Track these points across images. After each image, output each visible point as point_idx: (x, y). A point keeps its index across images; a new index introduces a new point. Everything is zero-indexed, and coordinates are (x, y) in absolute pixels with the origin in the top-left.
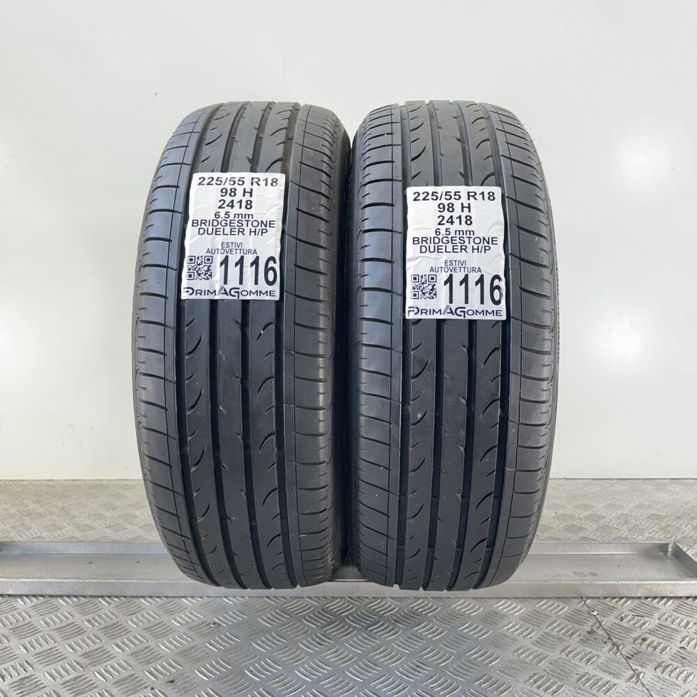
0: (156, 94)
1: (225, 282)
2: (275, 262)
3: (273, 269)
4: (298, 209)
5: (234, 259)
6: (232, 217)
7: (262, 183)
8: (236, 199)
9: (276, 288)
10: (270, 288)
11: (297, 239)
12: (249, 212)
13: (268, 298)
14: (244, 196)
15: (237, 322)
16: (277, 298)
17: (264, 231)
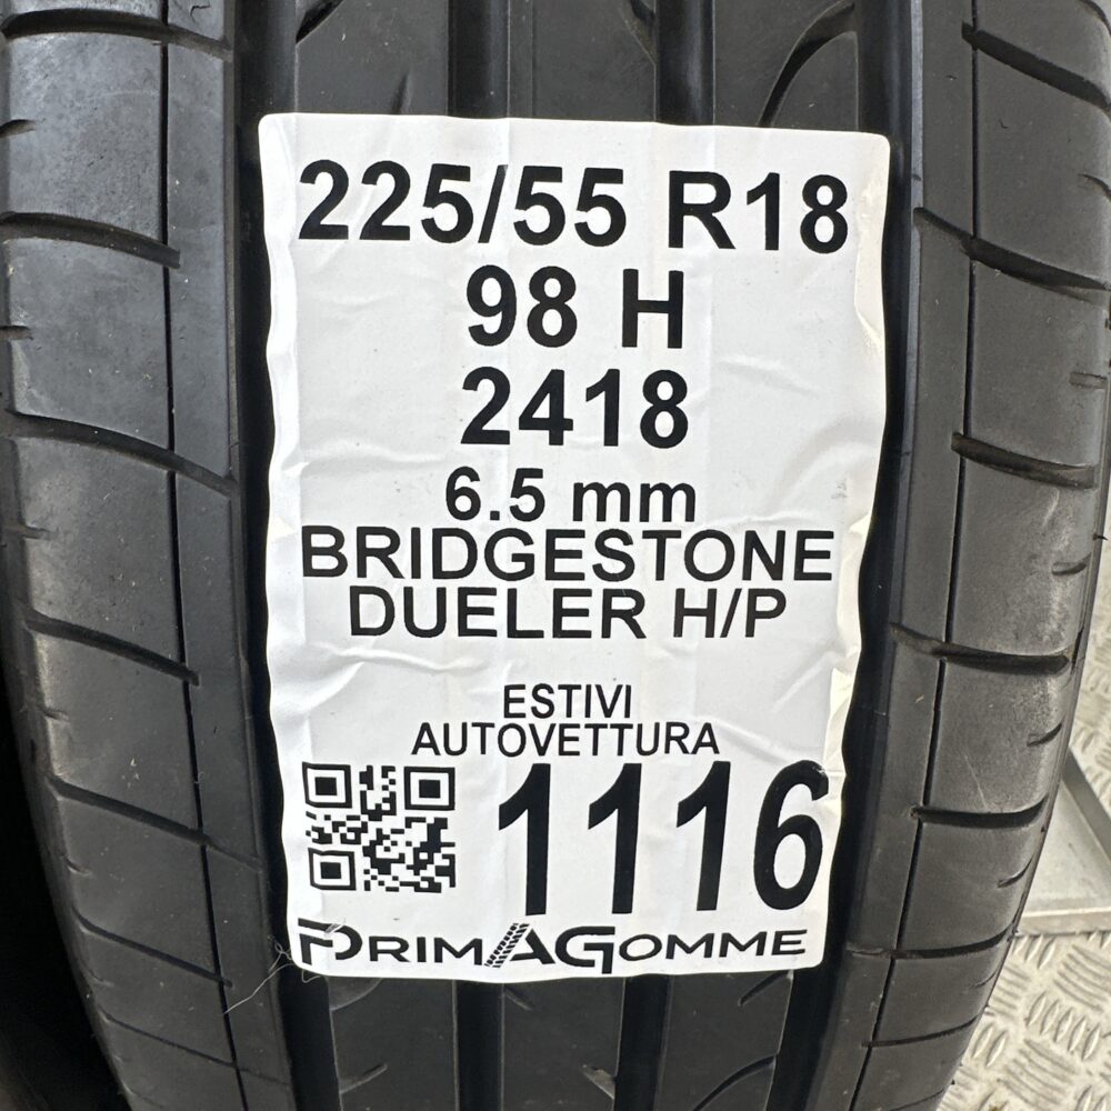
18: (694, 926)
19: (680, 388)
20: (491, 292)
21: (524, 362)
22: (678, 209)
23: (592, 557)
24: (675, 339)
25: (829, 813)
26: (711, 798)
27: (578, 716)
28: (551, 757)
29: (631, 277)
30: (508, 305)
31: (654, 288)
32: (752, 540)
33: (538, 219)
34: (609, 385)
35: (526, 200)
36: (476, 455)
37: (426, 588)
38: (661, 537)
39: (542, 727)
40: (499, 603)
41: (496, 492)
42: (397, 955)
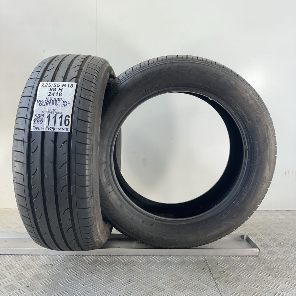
0: (44, 51)
1: (48, 125)
2: (69, 117)
3: (68, 120)
4: (80, 97)
5: (52, 115)
6: (53, 99)
7: (67, 86)
8: (56, 92)
9: (69, 127)
10: (66, 127)
11: (79, 108)
12: (60, 97)
13: (65, 131)
14: (59, 91)
15: (52, 141)
16: (69, 131)
17: (65, 105)
18: (60, 127)
19: (61, 93)
20: (51, 89)
21: (52, 92)
22: (63, 85)
23: (55, 102)
24: (62, 91)
25: (70, 119)
26: (61, 117)
27: (53, 111)
28: (51, 114)
29: (59, 88)
30: (52, 89)
31: (61, 89)
32: (65, 101)
33: (55, 86)
34: (57, 93)
35: (54, 85)
36: (49, 96)
37: (44, 103)
38: (59, 101)
39: (50, 112)
40: (49, 104)
41: (49, 98)
42: (38, 129)
